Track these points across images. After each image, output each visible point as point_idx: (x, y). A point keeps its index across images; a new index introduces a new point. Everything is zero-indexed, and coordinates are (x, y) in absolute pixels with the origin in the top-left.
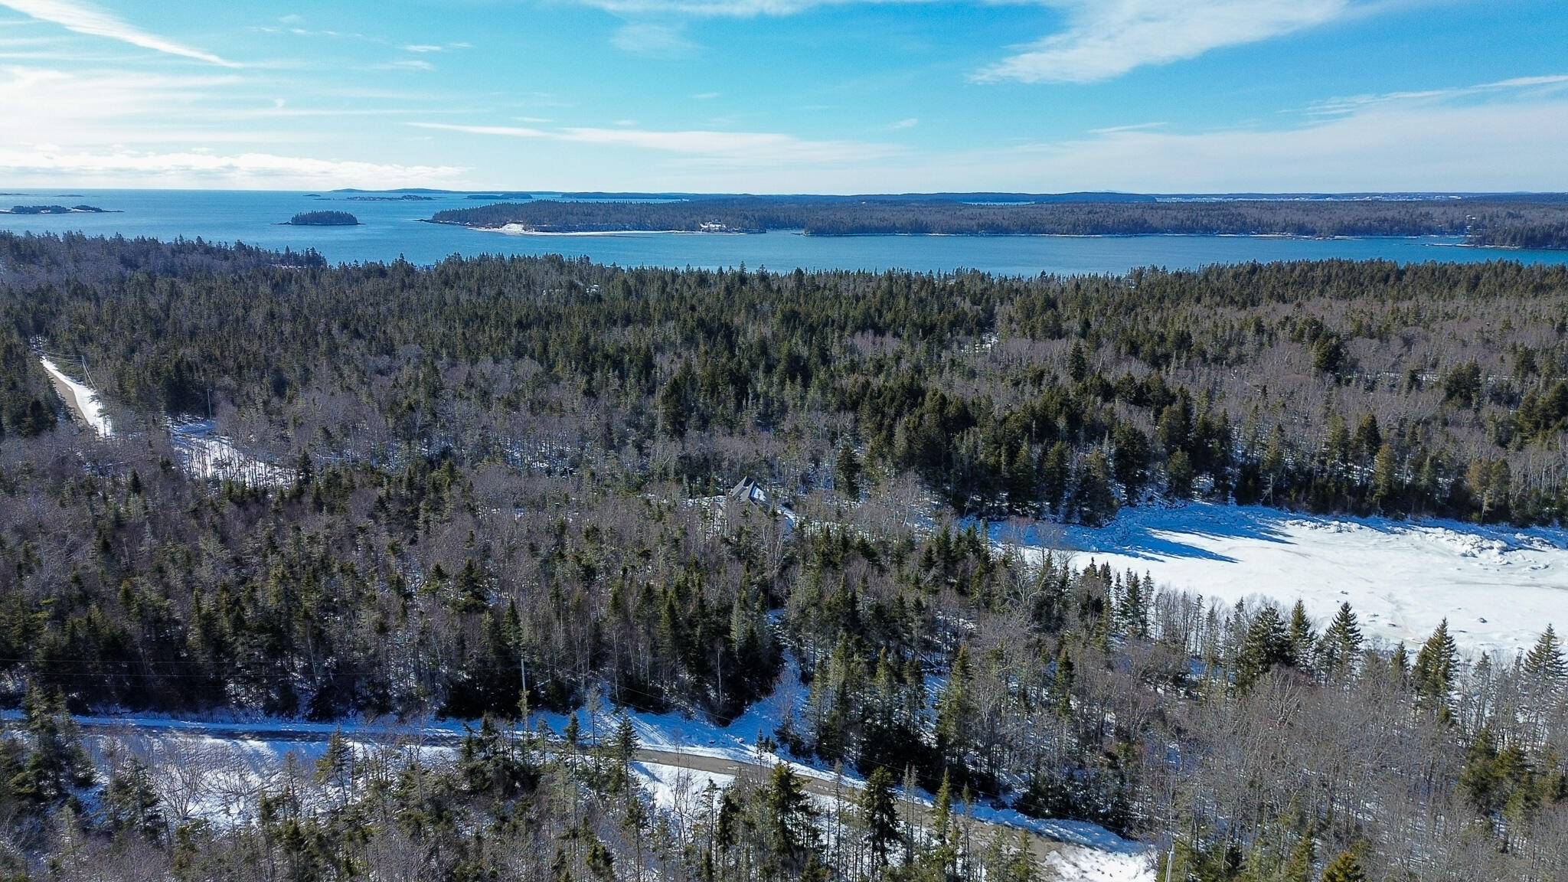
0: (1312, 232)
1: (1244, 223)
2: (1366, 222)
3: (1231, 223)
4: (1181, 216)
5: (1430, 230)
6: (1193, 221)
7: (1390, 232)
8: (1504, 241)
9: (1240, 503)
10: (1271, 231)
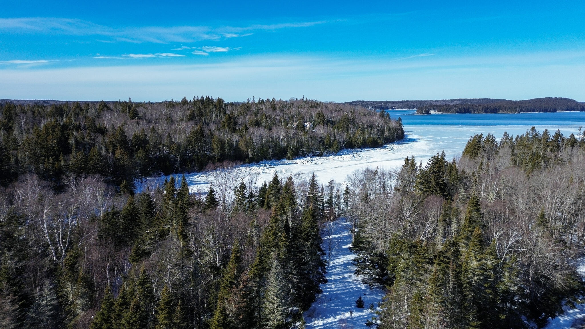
9: (166, 174)
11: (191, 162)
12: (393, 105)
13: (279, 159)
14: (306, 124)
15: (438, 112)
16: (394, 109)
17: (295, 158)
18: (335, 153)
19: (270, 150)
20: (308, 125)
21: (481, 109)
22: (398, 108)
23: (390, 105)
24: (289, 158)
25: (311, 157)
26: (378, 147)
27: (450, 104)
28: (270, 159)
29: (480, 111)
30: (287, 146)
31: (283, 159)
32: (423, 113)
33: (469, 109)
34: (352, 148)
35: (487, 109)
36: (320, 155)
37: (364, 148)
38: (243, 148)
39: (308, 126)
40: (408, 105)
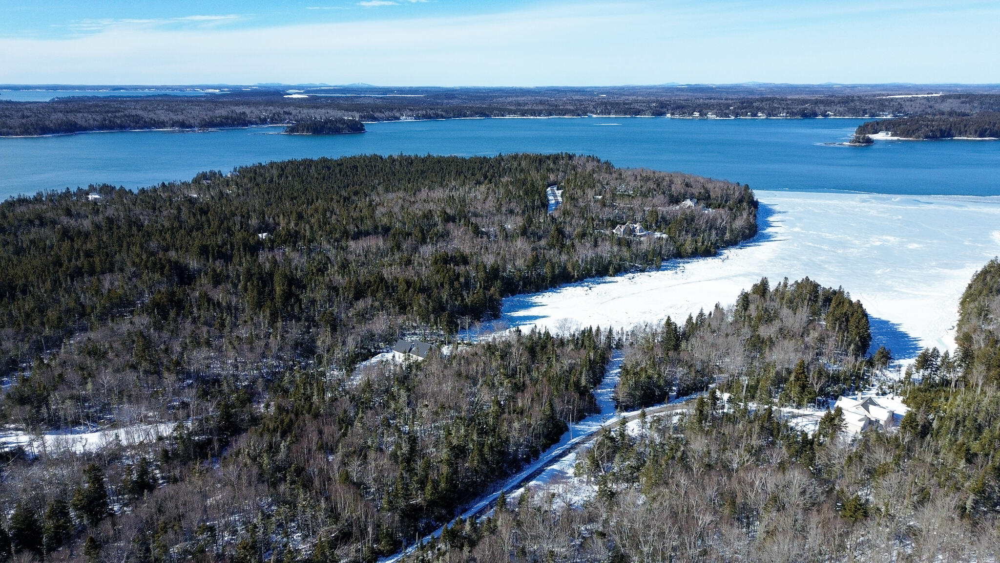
0: (190, 126)
1: (145, 122)
2: (218, 119)
3: (137, 123)
4: (99, 118)
5: (252, 124)
6: (110, 121)
7: (232, 125)
8: (303, 131)
9: (512, 295)
10: (165, 127)
11: (530, 286)
12: (828, 108)
13: (602, 277)
14: (635, 226)
15: (892, 135)
16: (828, 115)
17: (618, 276)
18: (658, 268)
19: (594, 269)
20: (638, 226)
21: (973, 132)
22: (835, 115)
23: (822, 108)
24: (611, 276)
25: (633, 273)
26: (711, 256)
27: (937, 106)
28: (593, 277)
29: (971, 134)
30: (610, 263)
31: (605, 276)
32: (859, 142)
33: (950, 130)
34: (681, 257)
35: (986, 130)
36: (643, 271)
37: (694, 257)
38: (570, 269)
39: (638, 228)
40: (855, 109)
